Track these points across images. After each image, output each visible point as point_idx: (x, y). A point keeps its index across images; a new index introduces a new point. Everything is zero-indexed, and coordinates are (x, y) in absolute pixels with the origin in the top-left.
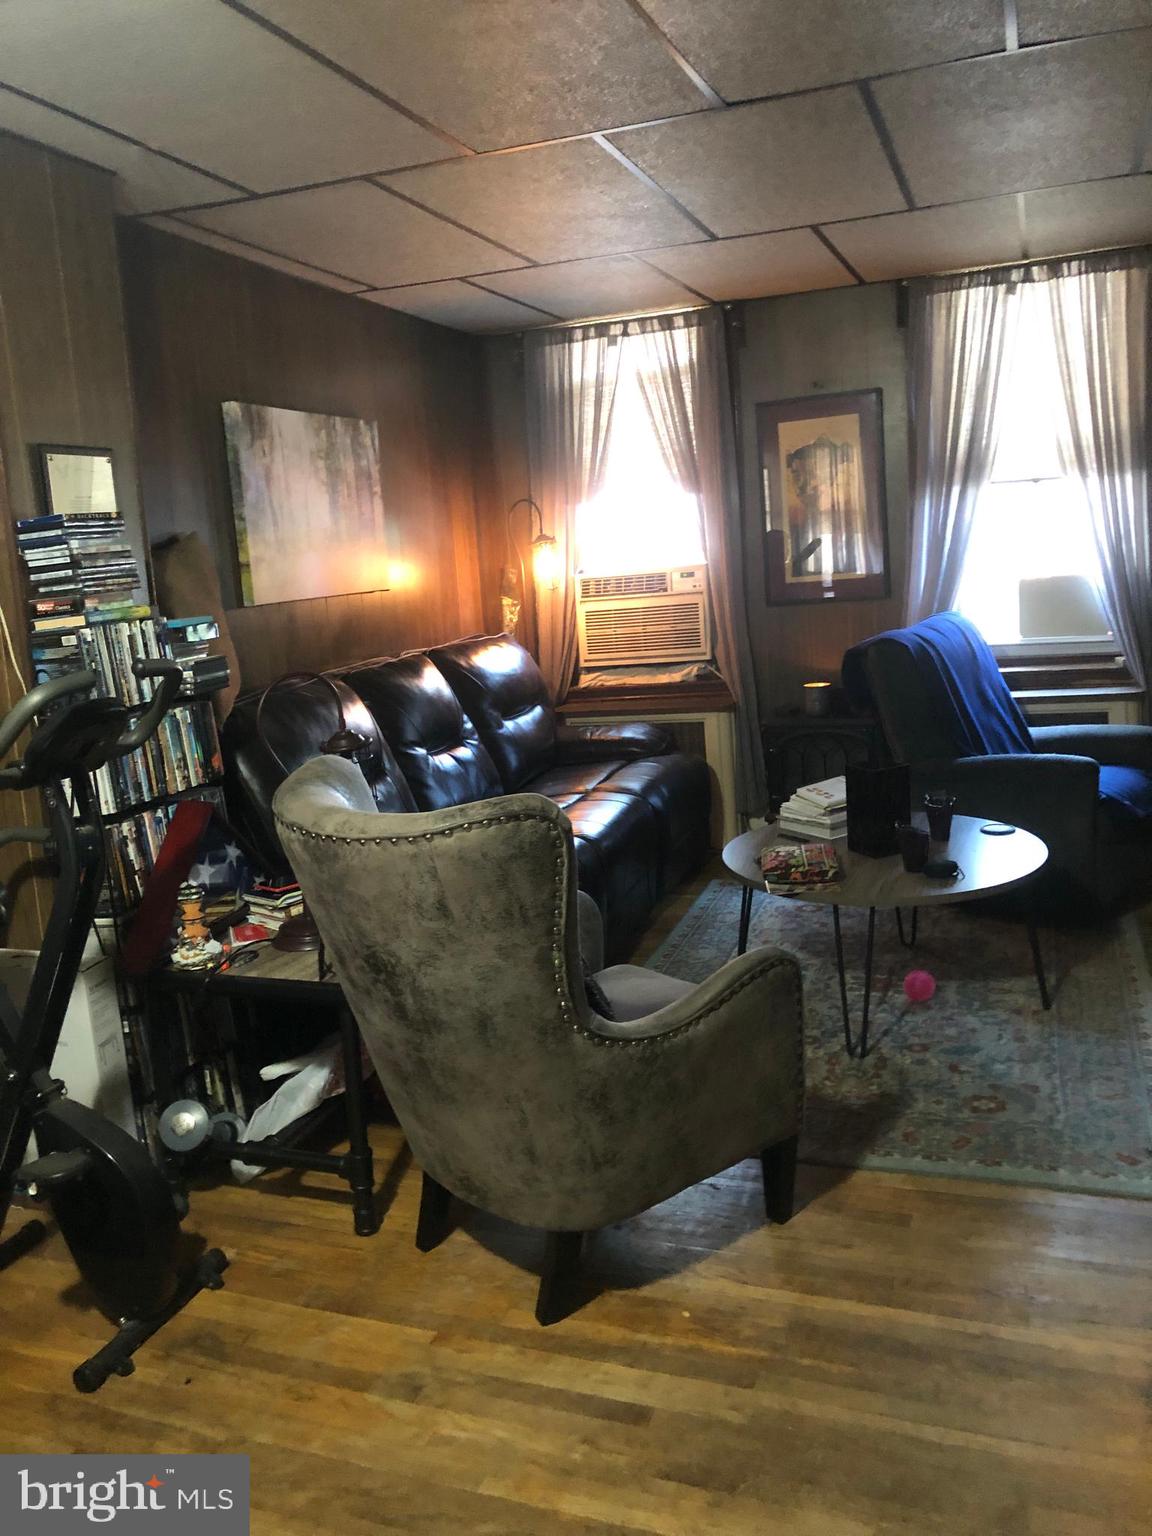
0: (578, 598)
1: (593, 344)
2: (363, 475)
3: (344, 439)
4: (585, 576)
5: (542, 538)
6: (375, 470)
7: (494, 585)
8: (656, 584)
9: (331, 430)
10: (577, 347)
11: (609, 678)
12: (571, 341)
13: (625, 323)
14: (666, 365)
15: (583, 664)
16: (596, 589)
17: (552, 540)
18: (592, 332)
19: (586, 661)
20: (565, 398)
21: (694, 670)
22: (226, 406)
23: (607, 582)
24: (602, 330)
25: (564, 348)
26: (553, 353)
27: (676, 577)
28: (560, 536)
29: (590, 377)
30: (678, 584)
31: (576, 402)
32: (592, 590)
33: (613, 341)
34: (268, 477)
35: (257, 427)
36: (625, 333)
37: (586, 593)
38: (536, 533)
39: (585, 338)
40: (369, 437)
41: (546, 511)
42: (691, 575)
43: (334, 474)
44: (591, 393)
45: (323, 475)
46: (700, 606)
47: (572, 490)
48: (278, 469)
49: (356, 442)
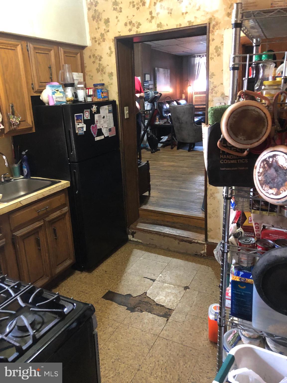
0: (194, 94)
1: (198, 58)
2: (168, 76)
3: (166, 72)
4: (195, 91)
5: (190, 85)
6: (169, 76)
7: (182, 92)
9: (165, 70)
10: (196, 58)
11: (197, 106)
12: (195, 57)
13: (203, 55)
15: (194, 104)
16: (196, 93)
17: (191, 86)
18: (198, 56)
20: (194, 66)
22: (156, 68)
23: (198, 92)
24: (200, 56)
26: (192, 59)
28: (192, 86)
29: (198, 63)
31: (195, 66)
32: (196, 94)
33: (201, 58)
34: (159, 77)
35: (158, 70)
36: (203, 57)
37: (195, 94)
38: (188, 85)
39: (197, 57)
40: (169, 71)
41: (190, 82)
43: (165, 76)
44: (197, 65)
45: (164, 76)
47: (194, 79)
48: (160, 76)
49: (168, 72)
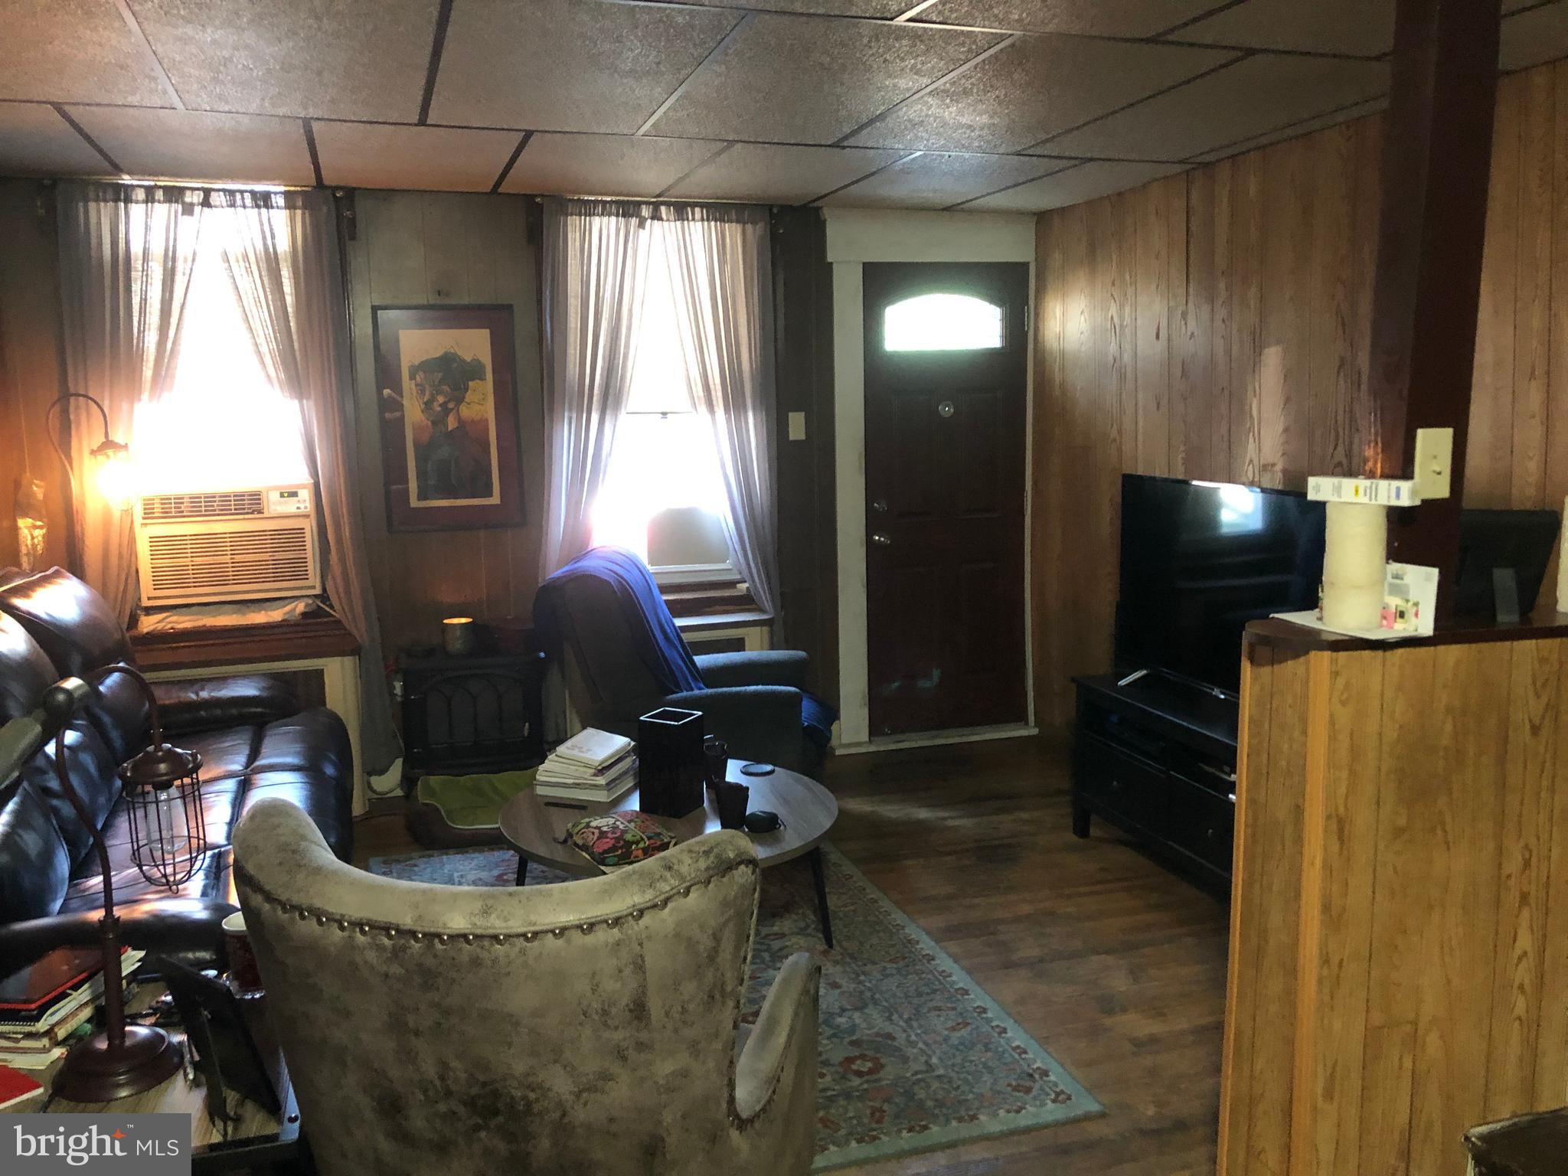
0: (138, 520)
1: (161, 211)
5: (109, 445)
8: (250, 504)
10: (137, 210)
11: (182, 618)
12: (128, 200)
13: (207, 192)
14: (260, 247)
15: (145, 603)
16: (172, 508)
18: (159, 194)
19: (149, 599)
20: (119, 270)
21: (301, 607)
24: (173, 195)
25: (117, 209)
26: (100, 209)
27: (274, 496)
29: (157, 250)
30: (276, 505)
31: (136, 275)
32: (157, 510)
33: (188, 209)
36: (206, 203)
37: (148, 514)
39: (150, 198)
42: (294, 494)
44: (157, 268)
46: (308, 532)
47: (133, 387)
